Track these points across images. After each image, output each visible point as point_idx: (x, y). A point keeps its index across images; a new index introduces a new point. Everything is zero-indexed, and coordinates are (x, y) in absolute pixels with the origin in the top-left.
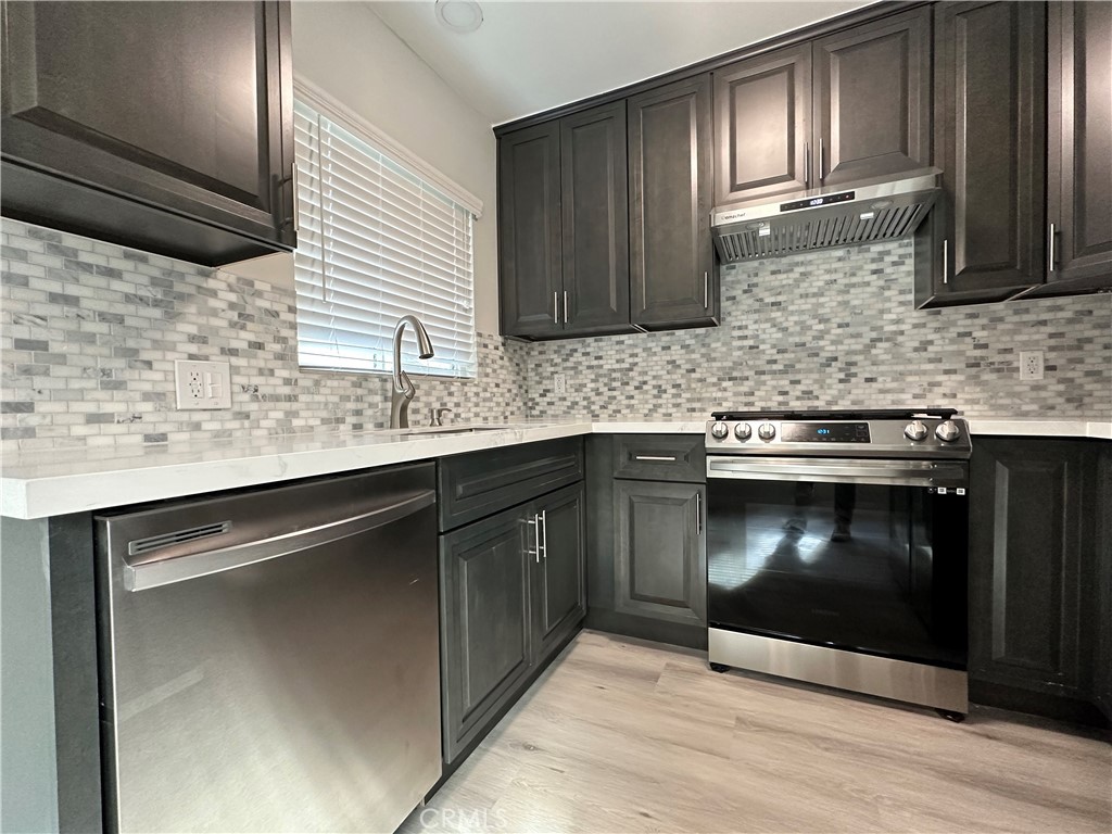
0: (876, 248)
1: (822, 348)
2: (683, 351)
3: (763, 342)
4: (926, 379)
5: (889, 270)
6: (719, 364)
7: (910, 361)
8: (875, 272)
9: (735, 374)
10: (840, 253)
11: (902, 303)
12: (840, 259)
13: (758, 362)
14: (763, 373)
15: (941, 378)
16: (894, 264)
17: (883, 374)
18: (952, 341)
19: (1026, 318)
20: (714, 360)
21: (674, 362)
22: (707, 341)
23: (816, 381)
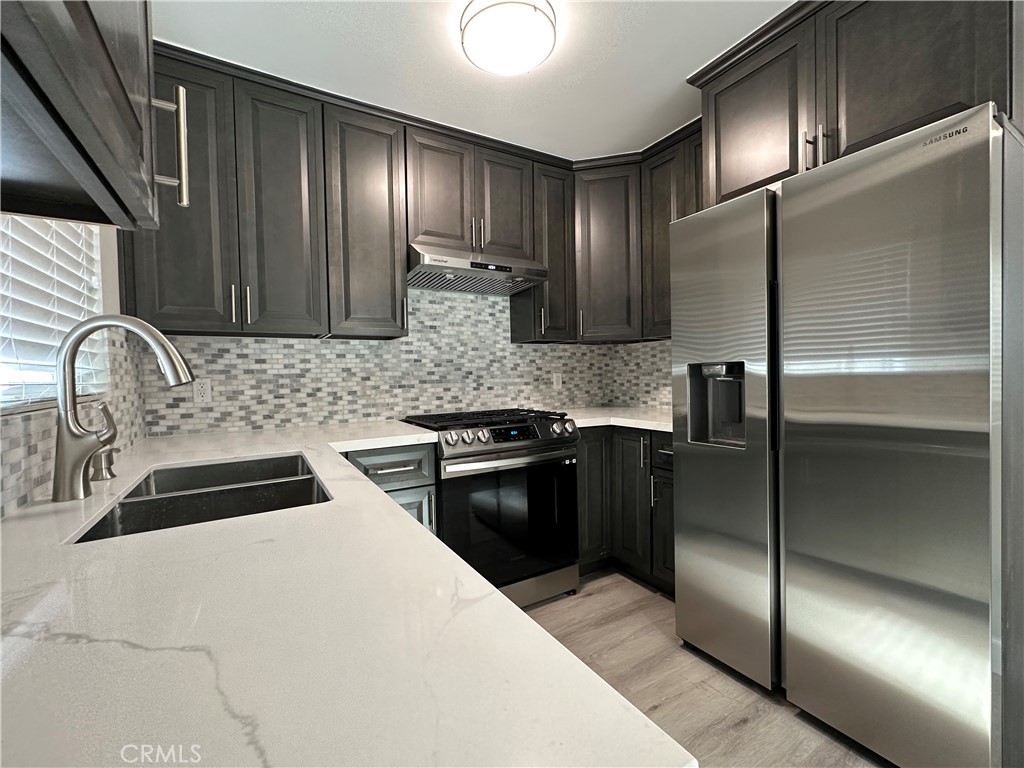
0: (491, 299)
1: (463, 365)
2: (358, 360)
3: (424, 357)
4: (518, 388)
5: (498, 315)
6: (390, 374)
7: (509, 376)
8: (491, 315)
9: (404, 383)
10: (471, 297)
11: (505, 338)
12: (472, 301)
13: (421, 374)
14: (425, 382)
16: (500, 311)
17: (497, 384)
18: (528, 365)
20: (386, 369)
21: (349, 370)
22: (380, 352)
23: (460, 389)
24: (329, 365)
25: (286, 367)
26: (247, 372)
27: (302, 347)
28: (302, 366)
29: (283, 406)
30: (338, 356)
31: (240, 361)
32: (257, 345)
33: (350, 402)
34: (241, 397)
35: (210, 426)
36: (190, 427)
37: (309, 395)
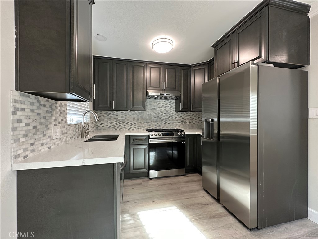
0: (170, 101)
1: (162, 117)
2: (137, 116)
3: (152, 115)
4: (176, 123)
5: (171, 105)
6: (144, 119)
7: (174, 120)
8: (169, 105)
9: (147, 121)
10: (164, 100)
11: (173, 111)
12: (165, 102)
13: (151, 119)
14: (152, 121)
15: (178, 123)
16: (172, 104)
17: (170, 122)
18: (179, 118)
19: (188, 115)
20: (143, 118)
21: (135, 118)
22: (142, 114)
23: (161, 123)
24: (131, 117)
25: (122, 117)
26: (114, 118)
27: (125, 113)
28: (125, 117)
29: (121, 125)
30: (133, 115)
31: (113, 116)
32: (116, 113)
33: (135, 125)
34: (113, 123)
35: (107, 129)
36: (104, 129)
37: (126, 123)
